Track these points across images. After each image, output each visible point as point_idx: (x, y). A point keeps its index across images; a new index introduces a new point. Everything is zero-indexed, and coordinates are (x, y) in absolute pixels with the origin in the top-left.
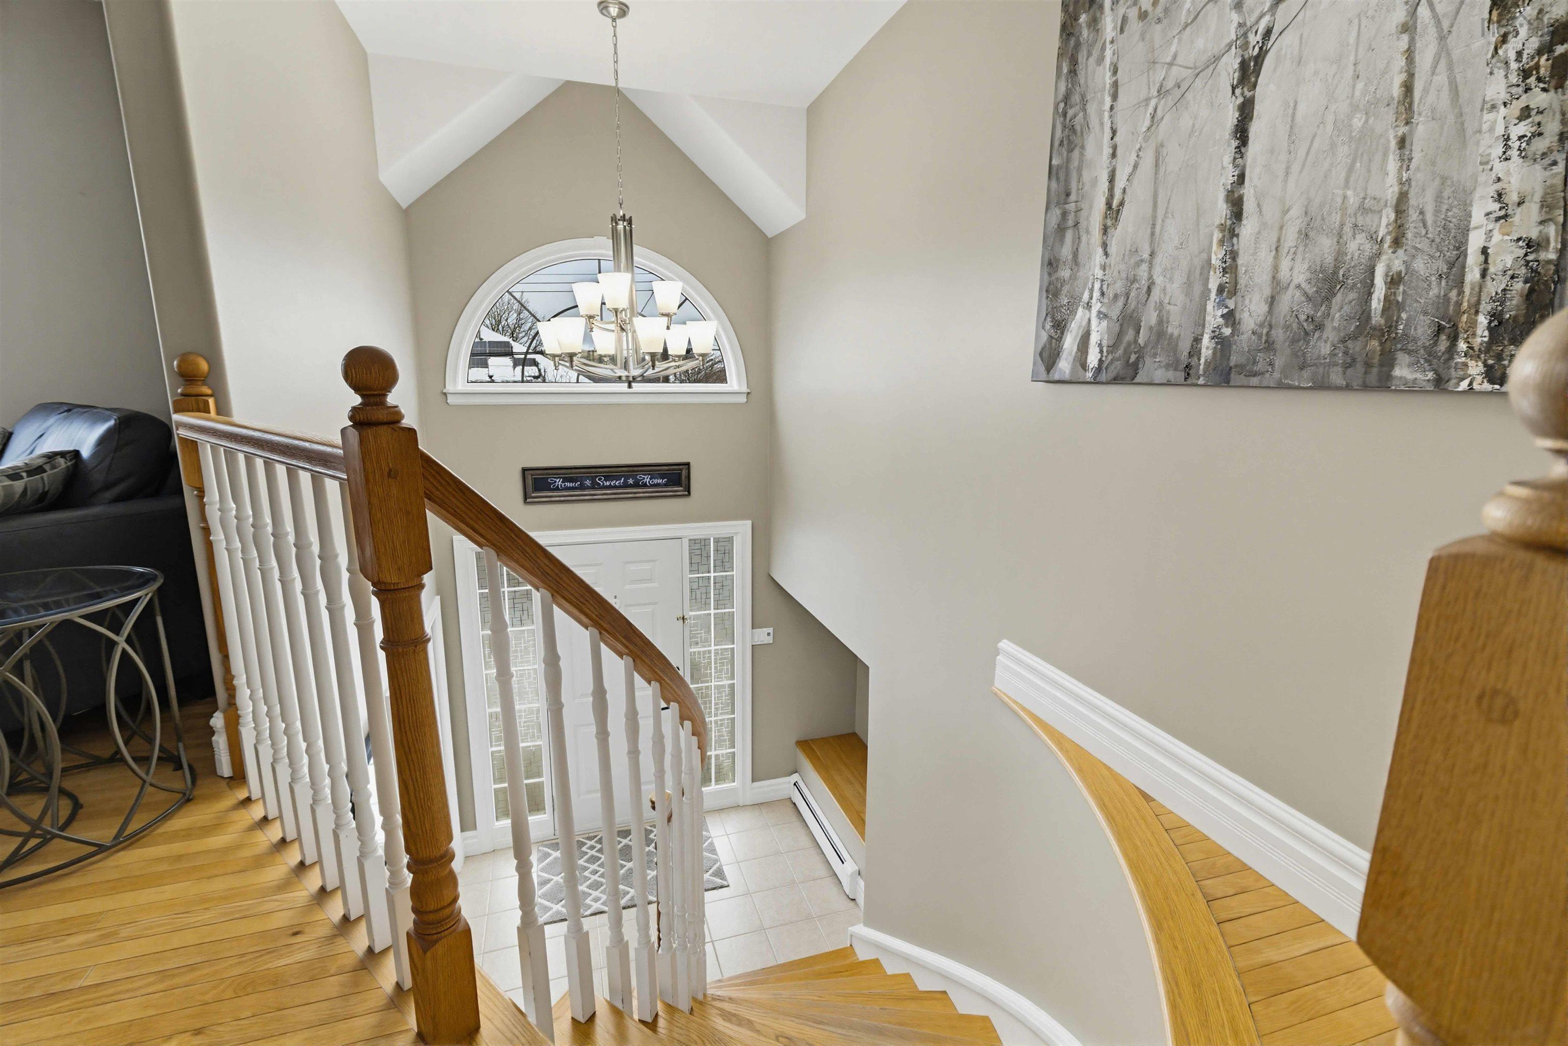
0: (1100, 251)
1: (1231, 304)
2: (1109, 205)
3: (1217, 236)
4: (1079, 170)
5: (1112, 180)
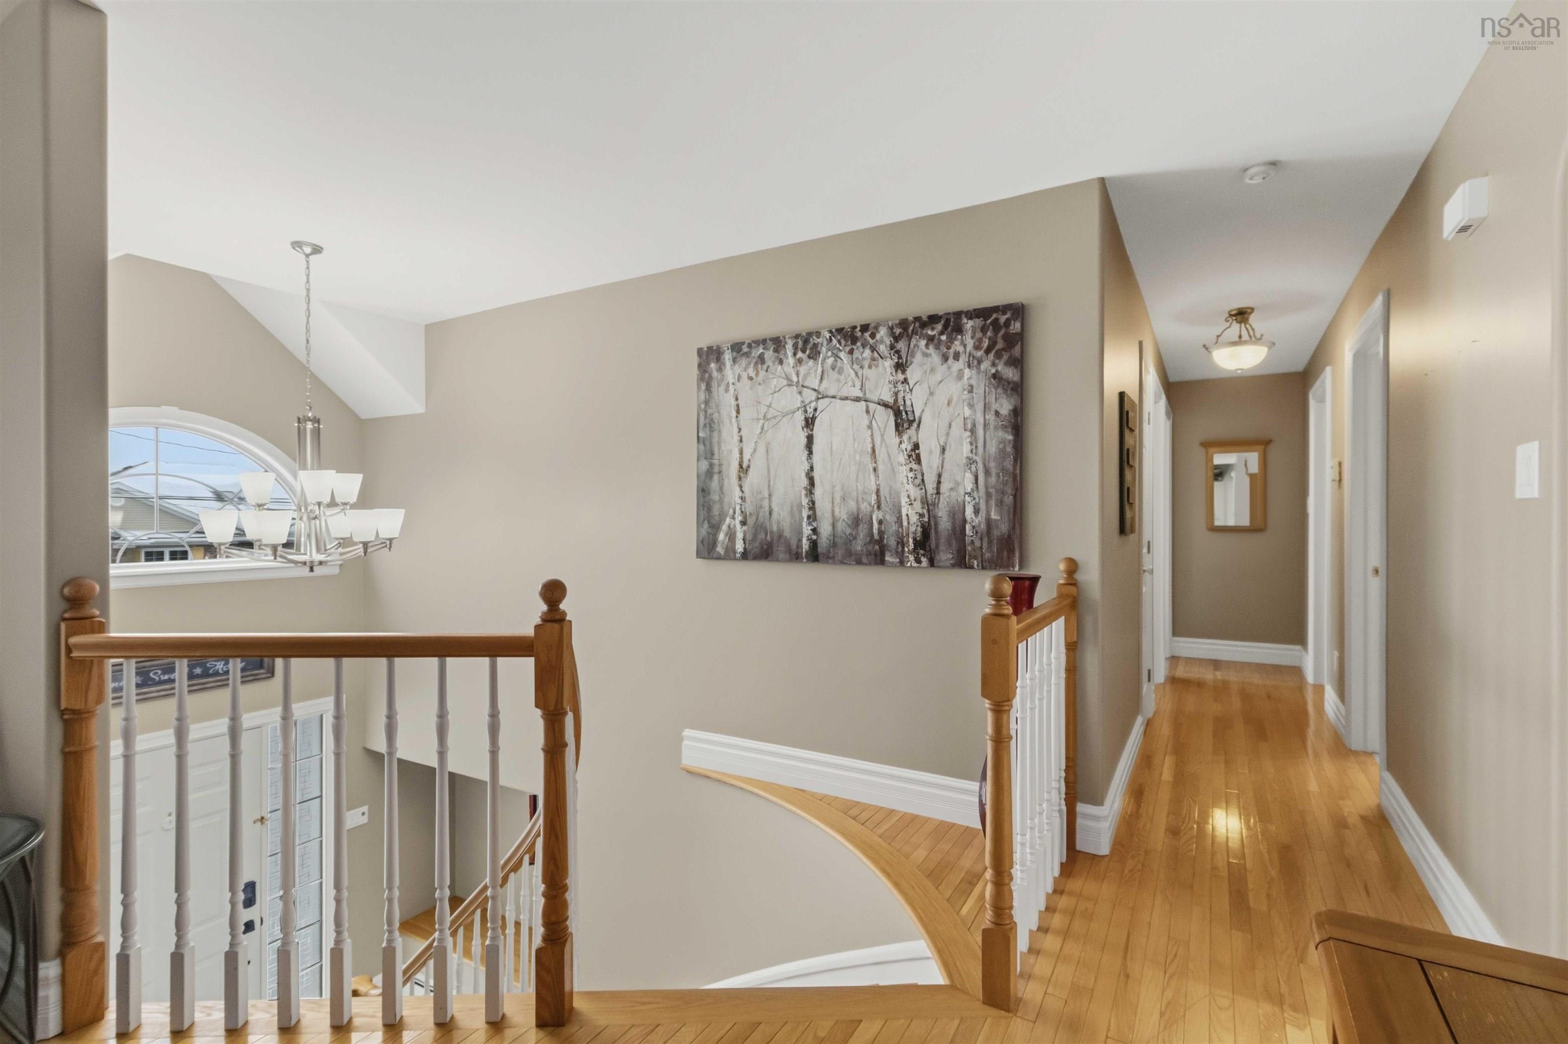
0: (738, 489)
1: (815, 524)
2: (741, 466)
3: (804, 492)
4: (719, 443)
5: (741, 453)
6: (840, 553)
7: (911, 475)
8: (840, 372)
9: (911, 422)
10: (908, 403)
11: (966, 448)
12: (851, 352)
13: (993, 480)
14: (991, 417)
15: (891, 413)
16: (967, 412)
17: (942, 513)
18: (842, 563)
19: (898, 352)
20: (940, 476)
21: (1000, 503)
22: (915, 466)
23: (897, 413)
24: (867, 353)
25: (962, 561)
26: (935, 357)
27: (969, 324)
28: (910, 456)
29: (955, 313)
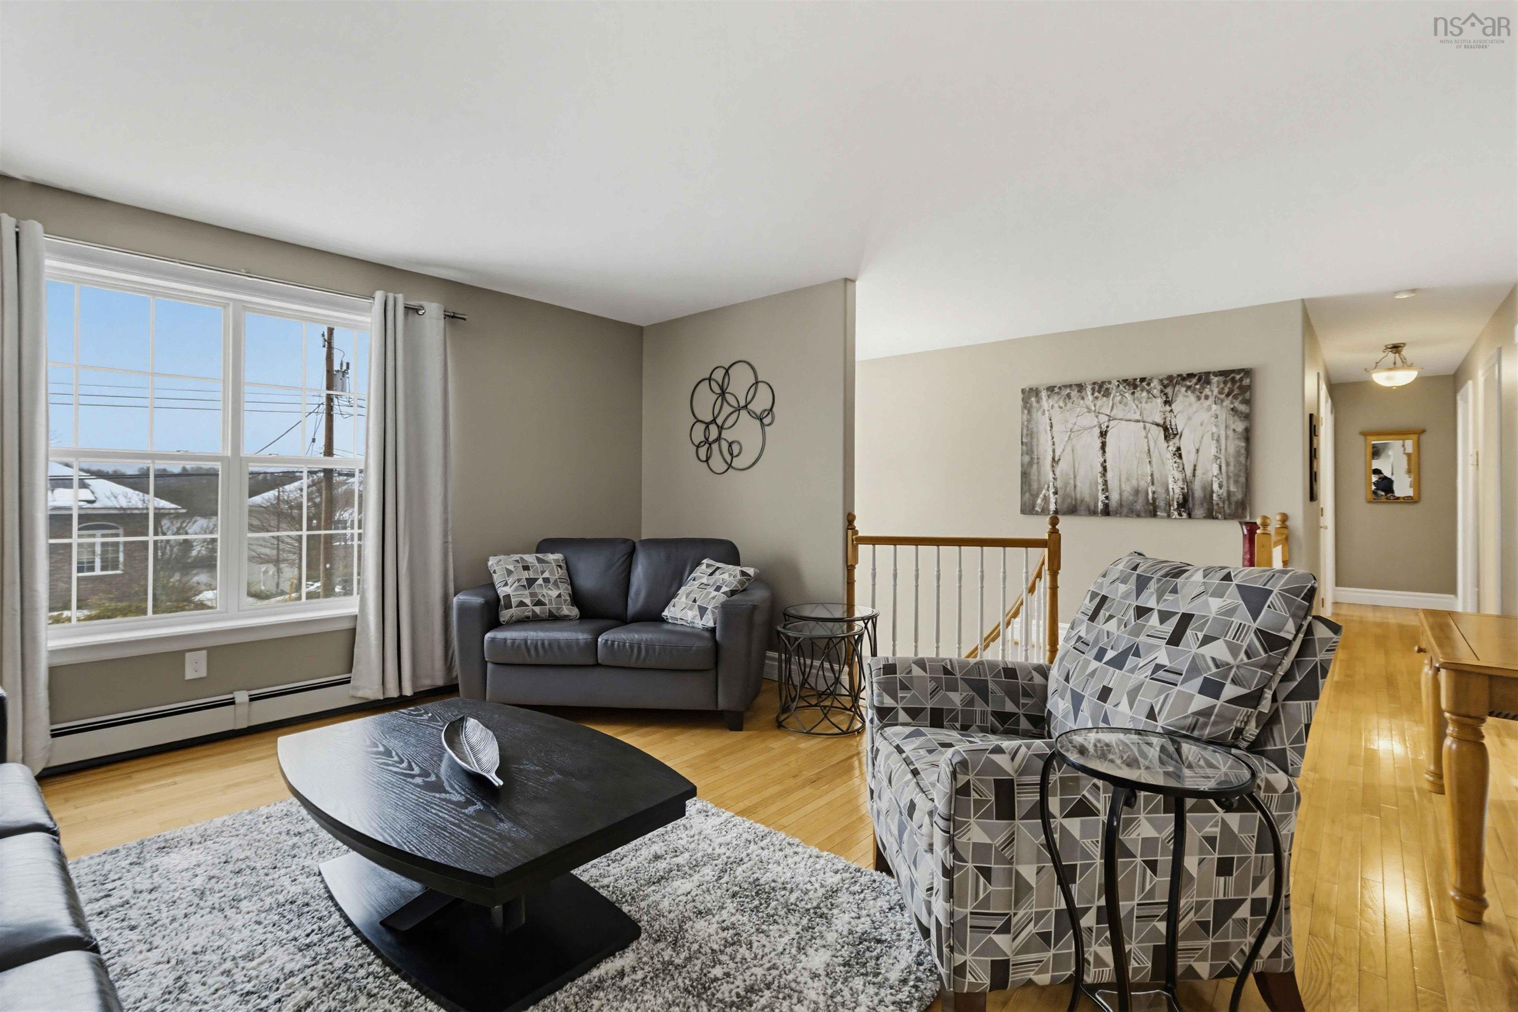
0: (1051, 473)
1: (1107, 494)
2: (1053, 459)
3: (1099, 475)
4: (1037, 445)
5: (1054, 451)
6: (1125, 511)
7: (1176, 465)
8: (1126, 405)
9: (1175, 435)
10: (1173, 424)
11: (1213, 451)
12: (1133, 393)
13: (1231, 468)
14: (1230, 433)
15: (1161, 429)
16: (1214, 430)
17: (1197, 487)
18: (1127, 516)
19: (1166, 394)
20: (1195, 466)
21: (1236, 482)
22: (1178, 460)
23: (1166, 429)
24: (1145, 394)
25: (1210, 515)
26: (1192, 398)
27: (1215, 380)
28: (1174, 455)
29: (1205, 373)
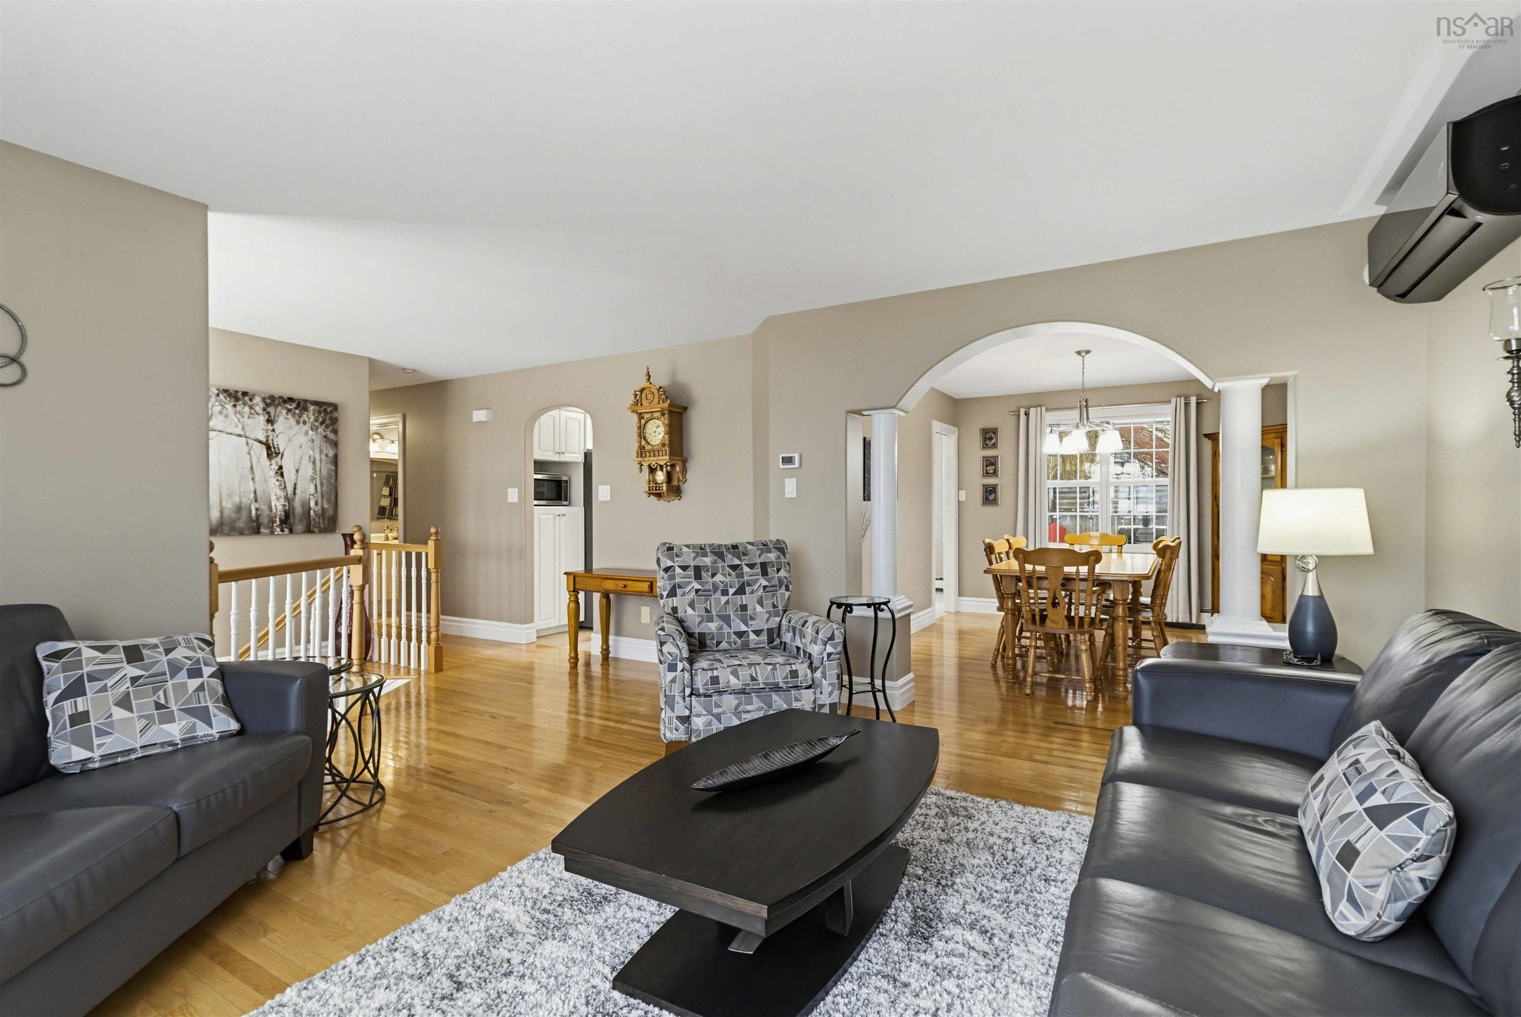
6: (226, 529)
7: (278, 483)
8: (226, 416)
9: (277, 454)
10: (275, 443)
11: (310, 471)
12: (235, 406)
13: (325, 488)
14: (323, 456)
15: (264, 447)
16: (311, 452)
17: (297, 504)
18: (228, 535)
19: (268, 413)
20: (295, 484)
21: (329, 500)
22: (280, 479)
23: (268, 448)
24: (247, 409)
25: (309, 530)
26: (292, 421)
27: (312, 408)
28: (277, 473)
29: (303, 400)
